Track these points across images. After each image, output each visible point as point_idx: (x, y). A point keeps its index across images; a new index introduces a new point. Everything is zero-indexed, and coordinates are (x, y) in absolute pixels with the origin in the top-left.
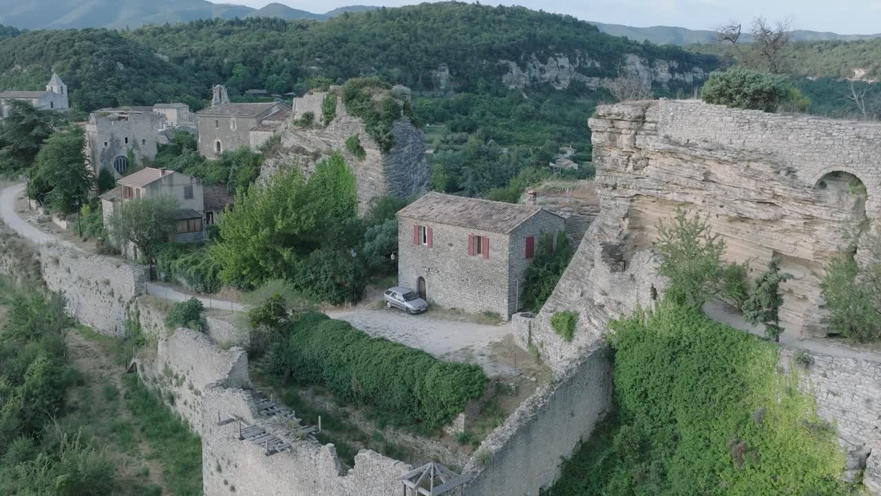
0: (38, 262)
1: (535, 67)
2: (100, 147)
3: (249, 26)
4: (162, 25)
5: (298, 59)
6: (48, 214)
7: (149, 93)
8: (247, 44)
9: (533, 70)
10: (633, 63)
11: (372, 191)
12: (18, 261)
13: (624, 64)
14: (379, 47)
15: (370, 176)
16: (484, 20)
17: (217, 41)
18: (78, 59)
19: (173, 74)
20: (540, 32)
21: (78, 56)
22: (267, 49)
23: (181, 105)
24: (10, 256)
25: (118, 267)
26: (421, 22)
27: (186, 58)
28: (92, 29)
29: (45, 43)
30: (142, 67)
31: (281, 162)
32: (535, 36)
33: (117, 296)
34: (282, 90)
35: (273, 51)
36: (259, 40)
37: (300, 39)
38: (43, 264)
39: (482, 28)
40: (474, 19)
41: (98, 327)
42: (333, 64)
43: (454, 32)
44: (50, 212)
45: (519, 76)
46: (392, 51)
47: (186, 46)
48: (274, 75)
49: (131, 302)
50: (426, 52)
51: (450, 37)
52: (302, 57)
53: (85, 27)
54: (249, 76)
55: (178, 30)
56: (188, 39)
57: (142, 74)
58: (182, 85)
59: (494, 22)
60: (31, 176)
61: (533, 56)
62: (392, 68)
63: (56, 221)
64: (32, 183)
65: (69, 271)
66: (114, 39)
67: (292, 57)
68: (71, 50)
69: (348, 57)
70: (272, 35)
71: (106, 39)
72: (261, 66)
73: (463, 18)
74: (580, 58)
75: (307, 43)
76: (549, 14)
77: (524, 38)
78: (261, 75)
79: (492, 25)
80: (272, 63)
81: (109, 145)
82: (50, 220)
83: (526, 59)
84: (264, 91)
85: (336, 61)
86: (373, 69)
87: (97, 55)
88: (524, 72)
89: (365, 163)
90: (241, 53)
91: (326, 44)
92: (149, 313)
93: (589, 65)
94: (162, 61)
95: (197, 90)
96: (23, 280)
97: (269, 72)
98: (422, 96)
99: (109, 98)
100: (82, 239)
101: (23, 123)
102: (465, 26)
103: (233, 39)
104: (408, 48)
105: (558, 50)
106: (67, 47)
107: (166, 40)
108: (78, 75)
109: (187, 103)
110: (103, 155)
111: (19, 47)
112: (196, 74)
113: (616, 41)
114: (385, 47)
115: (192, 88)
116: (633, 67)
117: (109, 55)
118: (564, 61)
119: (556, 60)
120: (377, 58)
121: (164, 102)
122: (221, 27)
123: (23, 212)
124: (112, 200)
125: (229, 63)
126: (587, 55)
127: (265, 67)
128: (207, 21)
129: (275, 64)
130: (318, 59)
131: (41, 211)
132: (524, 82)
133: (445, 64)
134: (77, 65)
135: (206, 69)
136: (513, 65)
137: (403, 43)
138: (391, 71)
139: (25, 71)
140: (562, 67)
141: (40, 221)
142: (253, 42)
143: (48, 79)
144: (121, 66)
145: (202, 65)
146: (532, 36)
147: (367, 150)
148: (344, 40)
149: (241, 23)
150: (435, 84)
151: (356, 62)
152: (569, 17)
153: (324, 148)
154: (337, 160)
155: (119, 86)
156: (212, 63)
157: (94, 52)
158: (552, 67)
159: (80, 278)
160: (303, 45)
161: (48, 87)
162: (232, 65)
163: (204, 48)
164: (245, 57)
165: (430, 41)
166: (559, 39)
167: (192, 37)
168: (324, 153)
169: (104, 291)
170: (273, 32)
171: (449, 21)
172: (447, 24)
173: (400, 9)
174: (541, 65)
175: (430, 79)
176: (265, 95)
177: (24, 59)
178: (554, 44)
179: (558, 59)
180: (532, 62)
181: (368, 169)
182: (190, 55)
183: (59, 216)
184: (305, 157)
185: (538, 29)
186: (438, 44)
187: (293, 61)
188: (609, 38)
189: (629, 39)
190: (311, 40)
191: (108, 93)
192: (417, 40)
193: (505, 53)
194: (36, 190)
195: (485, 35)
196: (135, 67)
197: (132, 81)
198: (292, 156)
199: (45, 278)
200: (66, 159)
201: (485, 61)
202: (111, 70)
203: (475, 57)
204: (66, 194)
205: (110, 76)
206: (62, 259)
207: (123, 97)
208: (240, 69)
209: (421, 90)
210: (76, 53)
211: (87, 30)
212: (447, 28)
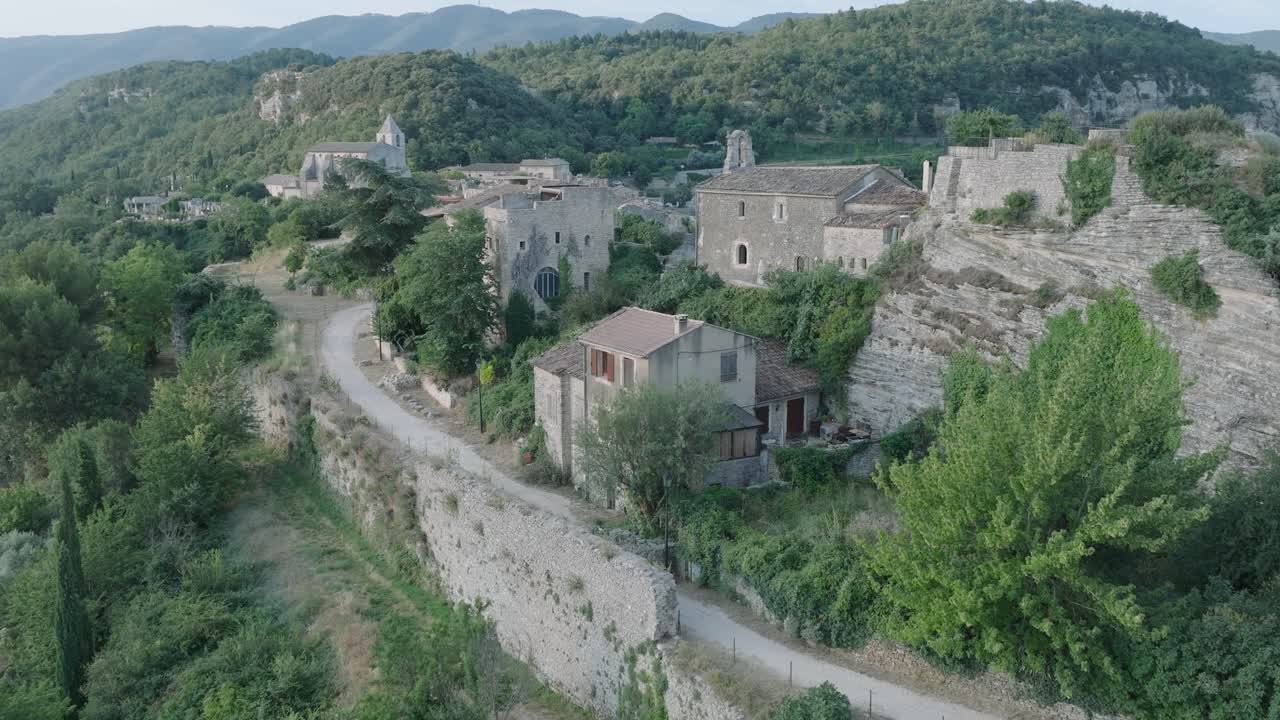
0: (412, 494)
1: (1099, 97)
2: (513, 251)
3: (644, 43)
4: (522, 46)
5: (723, 91)
6: (415, 372)
7: (513, 144)
8: (648, 69)
9: (1097, 102)
10: (1265, 89)
11: (1240, 401)
12: (370, 480)
13: (1251, 91)
14: (848, 69)
15: (1230, 358)
16: (1015, 25)
17: (602, 66)
18: (416, 95)
19: (544, 115)
20: (1109, 40)
21: (415, 91)
22: (678, 76)
23: (557, 161)
24: (354, 464)
25: (610, 557)
26: (913, 30)
27: (559, 91)
28: (433, 51)
29: (372, 73)
30: (502, 106)
31: (935, 302)
32: (1099, 47)
33: (601, 621)
34: (701, 138)
35: (687, 79)
36: (664, 62)
37: (727, 58)
38: (421, 499)
39: (1011, 36)
40: (997, 23)
41: (546, 669)
42: (778, 98)
43: (966, 44)
44: (418, 369)
45: (1074, 112)
46: (870, 75)
47: (559, 74)
48: (689, 115)
49: (642, 650)
50: (924, 75)
51: (961, 52)
52: (731, 87)
53: (425, 49)
54: (652, 116)
55: (544, 52)
56: (560, 64)
57: (503, 116)
58: (558, 132)
59: (1031, 26)
60: (385, 297)
61: (1097, 79)
62: (870, 102)
63: (431, 388)
64: (386, 313)
65: (480, 529)
66: (463, 66)
67: (715, 87)
68: (407, 82)
69: (801, 85)
70: (683, 55)
71: (453, 66)
72: (668, 101)
73: (979, 21)
74: (1175, 82)
75: (738, 66)
76: (1118, 12)
77: (1083, 50)
78: (669, 116)
79: (1028, 30)
80: (685, 96)
81: (527, 246)
82: (418, 385)
83: (1085, 84)
84: (673, 140)
85: (783, 91)
86: (839, 103)
87: (441, 89)
88: (1083, 104)
89: (1214, 326)
90: (639, 82)
91: (768, 65)
92: (697, 696)
93: (1190, 92)
94: (528, 96)
95: (578, 139)
96: (379, 520)
97: (680, 111)
98: (917, 145)
99: (457, 151)
100: (485, 437)
101: (371, 201)
102: (985, 33)
103: (625, 63)
104: (895, 70)
105: (1140, 69)
106: (401, 78)
107: (530, 66)
108: (415, 119)
109: (566, 159)
110: (517, 268)
111: (336, 80)
112: (576, 115)
113: (1235, 52)
114: (858, 70)
115: (572, 136)
116: (1266, 96)
117: (458, 89)
118: (1148, 87)
119: (1135, 85)
120: (846, 87)
121: (534, 156)
122: (603, 46)
123: (369, 364)
124: (561, 373)
125: (621, 99)
126: (1187, 76)
127: (674, 103)
128: (584, 39)
129: (689, 98)
130: (755, 91)
131: (400, 364)
132: (1082, 122)
133: (954, 94)
134: (414, 104)
135: (587, 107)
136: (1065, 93)
137: (886, 61)
138: (868, 106)
139: (343, 113)
140: (1146, 97)
141: (401, 387)
142: (657, 66)
143: (377, 124)
144: (473, 104)
145: (581, 101)
146: (1095, 49)
147: (1224, 294)
148: (794, 60)
149: (632, 40)
150: (938, 126)
151: (814, 94)
152: (1151, 17)
153: (1073, 279)
154: (1117, 312)
155: (471, 135)
156: (596, 99)
157: (437, 84)
158: (1128, 97)
159: (507, 554)
160: (732, 68)
161: (379, 136)
162: (626, 101)
163: (585, 77)
164: (645, 90)
165: (930, 58)
166: (1141, 52)
167: (566, 62)
168: (1071, 290)
169: (566, 599)
170: (685, 51)
171: (956, 26)
172: (953, 31)
173: (876, 11)
174: (1110, 94)
175: (931, 117)
176: (675, 145)
177: (342, 96)
178: (1132, 59)
179: (1140, 84)
180: (1094, 90)
181: (1223, 340)
182: (564, 86)
183: (435, 381)
184: (1008, 296)
185: (1105, 37)
186: (943, 63)
187: (716, 93)
188: (1220, 48)
189: (1257, 49)
190: (744, 61)
191: (455, 144)
192: (908, 59)
193: (1053, 76)
194: (391, 324)
195: (1017, 47)
196: (492, 105)
197: (488, 127)
198: (967, 291)
199: (425, 527)
200: (454, 276)
201: (1019, 89)
202: (460, 109)
203: (1003, 83)
204: (450, 340)
205: (458, 119)
206: (465, 501)
207: (476, 150)
208: (637, 108)
209: (916, 136)
210: (412, 86)
211: (429, 53)
212: (957, 37)
